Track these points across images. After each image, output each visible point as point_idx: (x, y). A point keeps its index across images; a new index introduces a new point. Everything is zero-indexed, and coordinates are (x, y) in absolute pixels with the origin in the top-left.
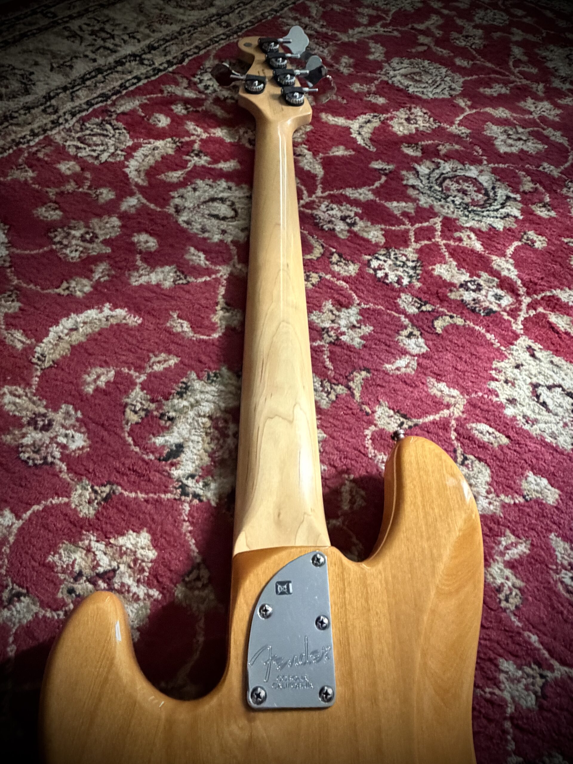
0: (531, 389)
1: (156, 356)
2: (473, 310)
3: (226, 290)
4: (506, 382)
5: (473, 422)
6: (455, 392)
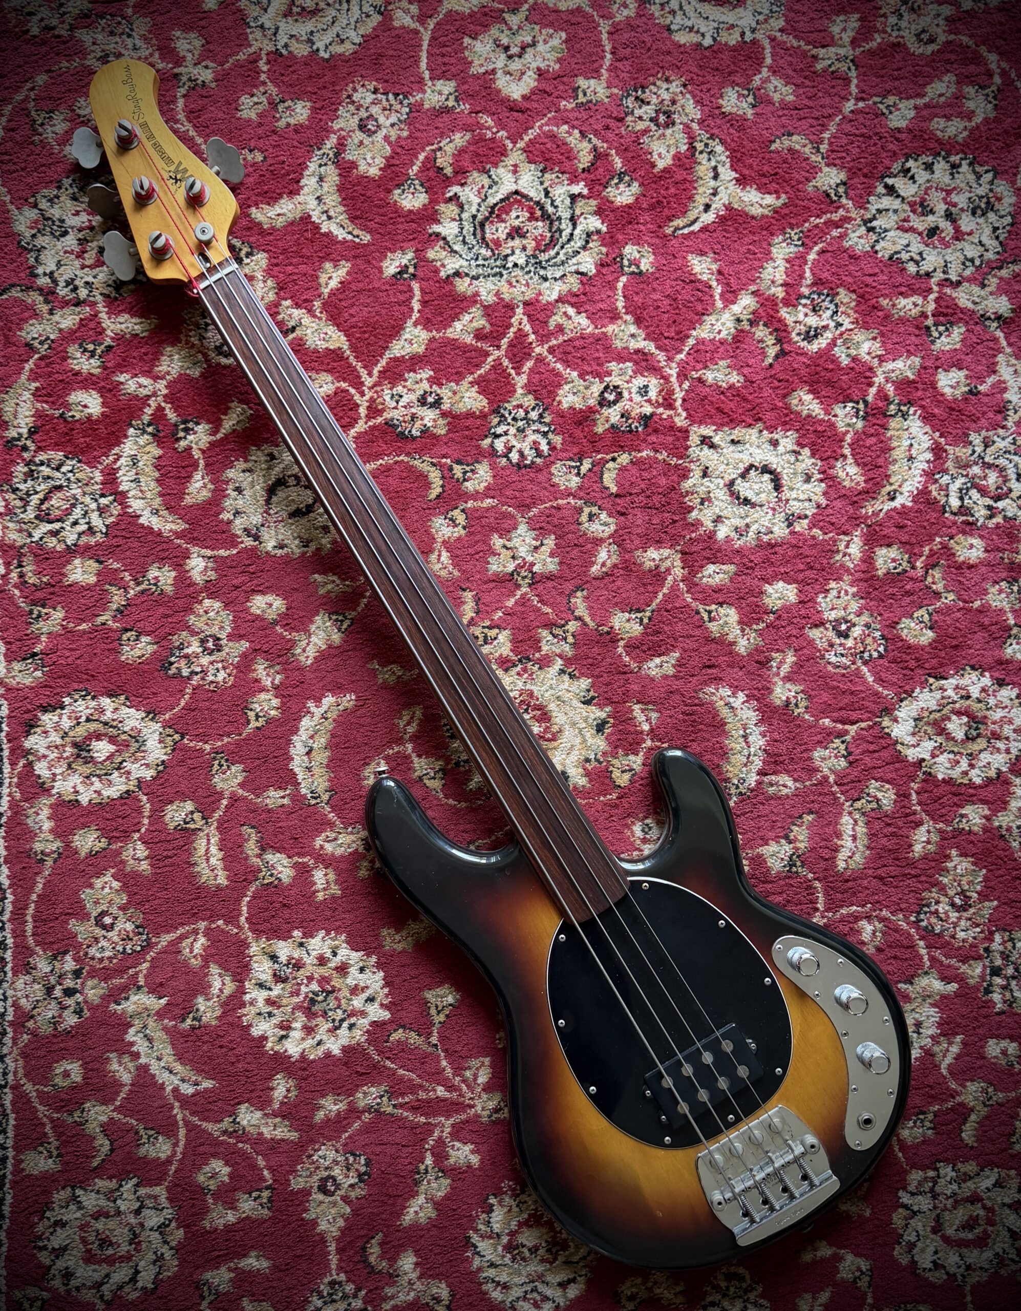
0: (728, 492)
1: (400, 719)
2: (630, 432)
4: (703, 502)
5: (699, 571)
6: (666, 552)
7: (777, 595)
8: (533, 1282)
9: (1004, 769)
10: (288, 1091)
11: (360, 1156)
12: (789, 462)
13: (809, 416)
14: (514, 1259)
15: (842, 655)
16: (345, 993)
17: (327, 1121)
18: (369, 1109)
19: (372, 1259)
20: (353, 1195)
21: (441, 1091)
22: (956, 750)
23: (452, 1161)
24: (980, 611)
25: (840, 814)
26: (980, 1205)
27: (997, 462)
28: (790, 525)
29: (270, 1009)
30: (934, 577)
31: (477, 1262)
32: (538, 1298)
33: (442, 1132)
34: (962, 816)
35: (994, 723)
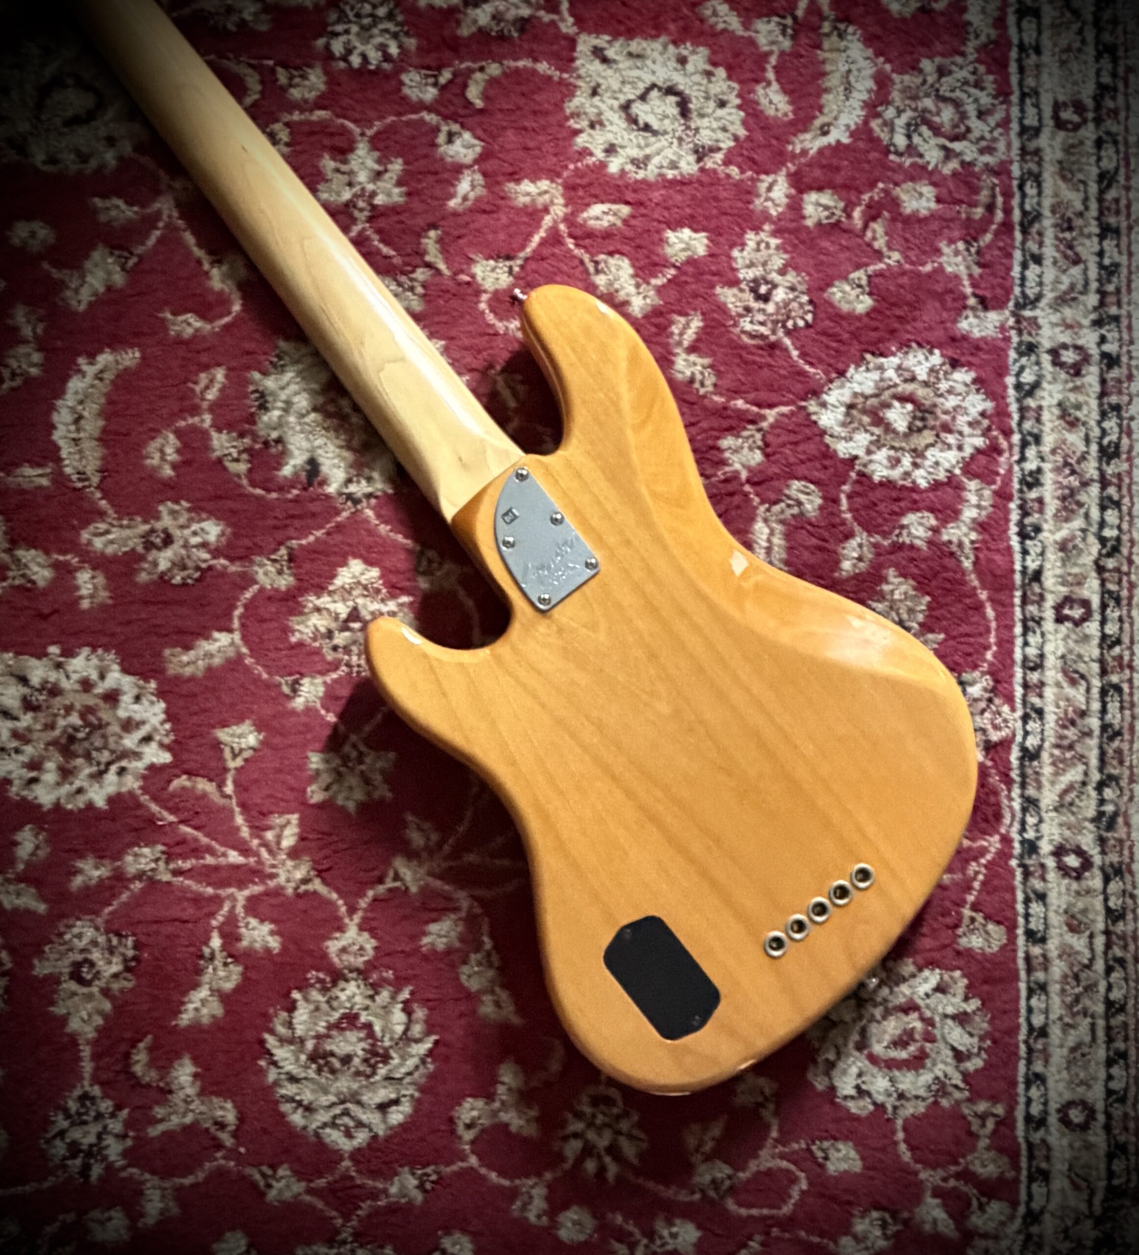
0: (623, 115)
1: (196, 383)
2: (502, 37)
3: (195, 233)
4: (592, 126)
5: (582, 211)
6: (544, 184)
7: (683, 246)
8: (343, 1102)
9: (957, 471)
10: (37, 847)
11: (126, 937)
12: (699, 84)
13: (724, 31)
14: (319, 1071)
15: (762, 324)
16: (115, 728)
17: (86, 889)
18: (140, 875)
19: (138, 1069)
20: (115, 986)
21: (234, 857)
22: (897, 445)
23: (245, 943)
24: (929, 276)
25: (752, 519)
26: (915, 1015)
27: (953, 95)
28: (699, 160)
29: (14, 744)
30: (874, 231)
31: (272, 1075)
32: (351, 1124)
33: (233, 907)
34: (902, 527)
35: (946, 412)
